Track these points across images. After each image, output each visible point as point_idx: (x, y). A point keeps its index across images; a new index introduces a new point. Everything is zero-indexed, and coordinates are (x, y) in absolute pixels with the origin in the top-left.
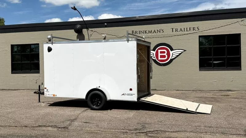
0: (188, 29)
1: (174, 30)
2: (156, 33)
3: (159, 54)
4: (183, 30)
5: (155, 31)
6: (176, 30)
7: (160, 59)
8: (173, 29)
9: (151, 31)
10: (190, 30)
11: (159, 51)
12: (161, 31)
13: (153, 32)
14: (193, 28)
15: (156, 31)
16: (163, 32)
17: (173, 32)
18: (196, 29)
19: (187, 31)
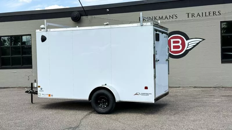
0: (207, 14)
1: (190, 15)
2: (168, 19)
3: (172, 45)
4: (201, 15)
5: (166, 17)
6: (192, 16)
7: (172, 50)
8: (188, 14)
9: (162, 17)
10: (209, 15)
11: (172, 40)
12: (174, 17)
13: (164, 18)
14: (213, 12)
15: (168, 18)
16: (176, 18)
17: (188, 17)
18: (217, 13)
19: (206, 16)
